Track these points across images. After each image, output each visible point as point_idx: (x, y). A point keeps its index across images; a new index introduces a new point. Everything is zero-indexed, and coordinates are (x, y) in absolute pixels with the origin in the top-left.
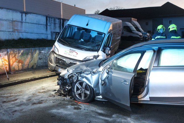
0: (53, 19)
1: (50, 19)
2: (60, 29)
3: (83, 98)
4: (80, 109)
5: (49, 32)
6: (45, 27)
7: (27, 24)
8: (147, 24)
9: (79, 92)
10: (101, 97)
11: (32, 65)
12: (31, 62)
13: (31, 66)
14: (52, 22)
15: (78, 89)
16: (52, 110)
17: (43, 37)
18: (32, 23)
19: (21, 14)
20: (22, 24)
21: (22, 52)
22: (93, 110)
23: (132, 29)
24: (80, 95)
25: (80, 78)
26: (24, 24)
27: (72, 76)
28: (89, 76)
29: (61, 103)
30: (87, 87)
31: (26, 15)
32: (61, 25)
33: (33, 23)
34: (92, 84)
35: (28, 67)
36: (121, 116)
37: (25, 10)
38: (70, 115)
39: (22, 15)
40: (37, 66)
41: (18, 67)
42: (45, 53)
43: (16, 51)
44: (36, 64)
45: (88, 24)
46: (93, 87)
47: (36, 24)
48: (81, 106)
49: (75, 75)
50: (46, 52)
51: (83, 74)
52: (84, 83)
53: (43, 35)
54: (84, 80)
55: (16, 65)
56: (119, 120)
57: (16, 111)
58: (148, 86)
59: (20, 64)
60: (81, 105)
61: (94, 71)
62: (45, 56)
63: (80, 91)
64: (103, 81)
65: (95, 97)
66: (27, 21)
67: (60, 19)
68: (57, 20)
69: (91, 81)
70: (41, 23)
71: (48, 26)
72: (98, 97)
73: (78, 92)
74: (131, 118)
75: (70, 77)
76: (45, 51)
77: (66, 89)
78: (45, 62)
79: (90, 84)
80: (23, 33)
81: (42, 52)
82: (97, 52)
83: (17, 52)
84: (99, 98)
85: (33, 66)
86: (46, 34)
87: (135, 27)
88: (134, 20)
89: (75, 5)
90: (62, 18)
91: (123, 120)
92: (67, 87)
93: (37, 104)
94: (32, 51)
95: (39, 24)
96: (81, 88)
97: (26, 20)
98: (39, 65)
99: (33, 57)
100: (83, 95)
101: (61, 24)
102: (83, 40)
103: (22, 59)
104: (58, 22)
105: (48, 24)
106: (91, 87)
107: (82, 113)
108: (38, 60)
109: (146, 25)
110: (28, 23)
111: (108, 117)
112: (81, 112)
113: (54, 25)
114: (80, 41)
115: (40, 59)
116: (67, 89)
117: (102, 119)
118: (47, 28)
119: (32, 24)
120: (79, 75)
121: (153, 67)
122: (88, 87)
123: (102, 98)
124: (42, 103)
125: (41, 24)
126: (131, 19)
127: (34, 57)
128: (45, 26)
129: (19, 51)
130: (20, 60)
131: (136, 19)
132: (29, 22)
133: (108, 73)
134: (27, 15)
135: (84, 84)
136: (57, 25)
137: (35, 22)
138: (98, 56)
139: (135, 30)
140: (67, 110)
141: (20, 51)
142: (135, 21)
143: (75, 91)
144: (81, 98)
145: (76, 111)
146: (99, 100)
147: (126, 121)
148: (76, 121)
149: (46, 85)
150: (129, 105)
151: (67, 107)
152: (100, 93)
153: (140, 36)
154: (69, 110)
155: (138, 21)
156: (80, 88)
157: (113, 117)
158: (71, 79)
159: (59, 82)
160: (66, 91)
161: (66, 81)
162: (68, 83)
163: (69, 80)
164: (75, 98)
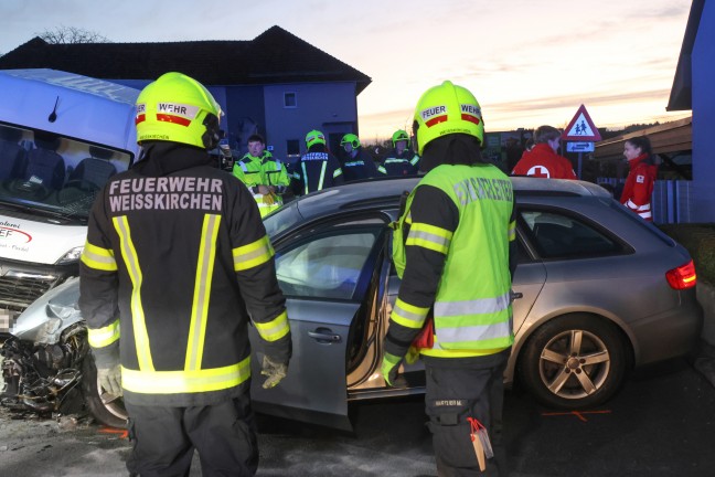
24: (119, 403)
29: (49, 446)
45: (57, 112)
56: (316, 468)
58: (376, 340)
74: (348, 454)
75: (70, 339)
77: (54, 390)
91: (331, 467)
92: (57, 380)
102: (40, 182)
114: (27, 185)
116: (58, 386)
140: (98, 470)
143: (100, 392)
147: (340, 466)
150: (346, 413)
151: (88, 456)
157: (290, 464)
158: (68, 346)
159: (12, 364)
160: (52, 398)
161: (42, 355)
162: (52, 362)
163: (58, 349)
164: (101, 418)
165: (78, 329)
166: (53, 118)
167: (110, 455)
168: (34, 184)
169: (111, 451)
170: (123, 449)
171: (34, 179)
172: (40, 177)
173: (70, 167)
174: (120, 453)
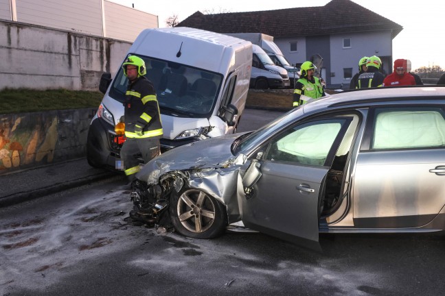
0: (85, 39)
1: (78, 39)
2: (102, 63)
3: (198, 229)
4: (200, 253)
5: (76, 71)
6: (67, 60)
7: (23, 52)
8: (294, 48)
9: (189, 214)
10: (241, 223)
11: (44, 153)
12: (42, 147)
13: (42, 157)
14: (81, 47)
15: (184, 208)
16: (134, 259)
17: (62, 83)
18: (35, 51)
19: (5, 29)
20: (10, 53)
21: (19, 122)
22: (230, 254)
23: (263, 60)
24: (190, 222)
25: (192, 183)
26: (14, 52)
27: (171, 180)
28: (213, 178)
30: (209, 202)
31: (18, 31)
32: (105, 54)
33: (38, 51)
34: (220, 194)
35: (35, 158)
36: (297, 264)
37: (15, 19)
38: (180, 268)
39: (9, 31)
40: (55, 156)
41: (9, 159)
42: (73, 124)
43: (5, 121)
44: (53, 152)
45: (181, 51)
46: (223, 202)
47: (45, 52)
48: (199, 248)
49: (180, 175)
50: (75, 122)
51: (199, 173)
52: (201, 194)
53: (61, 78)
54: (202, 186)
55: (6, 156)
57: (46, 267)
58: (348, 194)
59: (16, 153)
60: (199, 245)
61: (224, 164)
62: (74, 131)
63: (192, 213)
64: (248, 187)
65: (227, 225)
66: (22, 45)
67: (100, 39)
68: (94, 42)
69: (219, 189)
70: (56, 50)
71: (73, 58)
72: (235, 224)
73: (185, 214)
74: (320, 267)
75: (164, 181)
76: (73, 118)
77: (155, 210)
78: (73, 144)
79: (216, 196)
80: (13, 75)
81: (66, 120)
82: (206, 119)
83: (7, 123)
84: (237, 227)
85: (46, 157)
86: (68, 76)
87: (270, 56)
88: (266, 39)
89: (133, 5)
90: (105, 36)
91: (305, 274)
92: (157, 205)
93: (92, 248)
94: (43, 119)
95: (51, 53)
96: (192, 206)
97: (18, 42)
98: (60, 155)
99: (45, 135)
100: (198, 221)
101: (104, 50)
102: (170, 92)
103: (20, 141)
104: (97, 48)
105: (73, 52)
106: (220, 202)
107: (206, 262)
108: (57, 142)
109: (292, 50)
110: (26, 50)
111: (269, 269)
112: (203, 260)
113: (88, 53)
114: (163, 94)
115: (62, 138)
116: (157, 209)
117: (259, 274)
118: (70, 63)
119: (33, 53)
120: (188, 176)
121: (361, 151)
122: (211, 204)
123: (243, 225)
124: (102, 246)
125: (55, 53)
126: (260, 37)
127: (47, 135)
128: (66, 57)
129: (10, 120)
130: (13, 143)
131: (272, 37)
132: (27, 48)
133: (260, 169)
134: (20, 29)
135: (201, 196)
136: (94, 53)
137: (42, 48)
138: (210, 128)
139: (271, 62)
140: (169, 259)
141: (14, 121)
142: (270, 40)
143: (179, 214)
144: (195, 229)
145: (190, 258)
146: (236, 230)
147: (311, 274)
148: (199, 281)
149: (93, 201)
150: (317, 240)
151: (165, 250)
152: (239, 215)
153: (284, 76)
154: (175, 258)
155: (275, 41)
156: (189, 205)
157: (280, 269)
158: (164, 186)
159: (135, 194)
160: (155, 215)
161: (152, 190)
162: (157, 195)
163: (159, 187)
164: (179, 229)
165: (168, 176)
166: (179, 55)
167: (177, 251)
168: (167, 93)
169: (180, 249)
170: (186, 249)
171: (167, 91)
172: (170, 89)
173: (190, 84)
174: (184, 251)
